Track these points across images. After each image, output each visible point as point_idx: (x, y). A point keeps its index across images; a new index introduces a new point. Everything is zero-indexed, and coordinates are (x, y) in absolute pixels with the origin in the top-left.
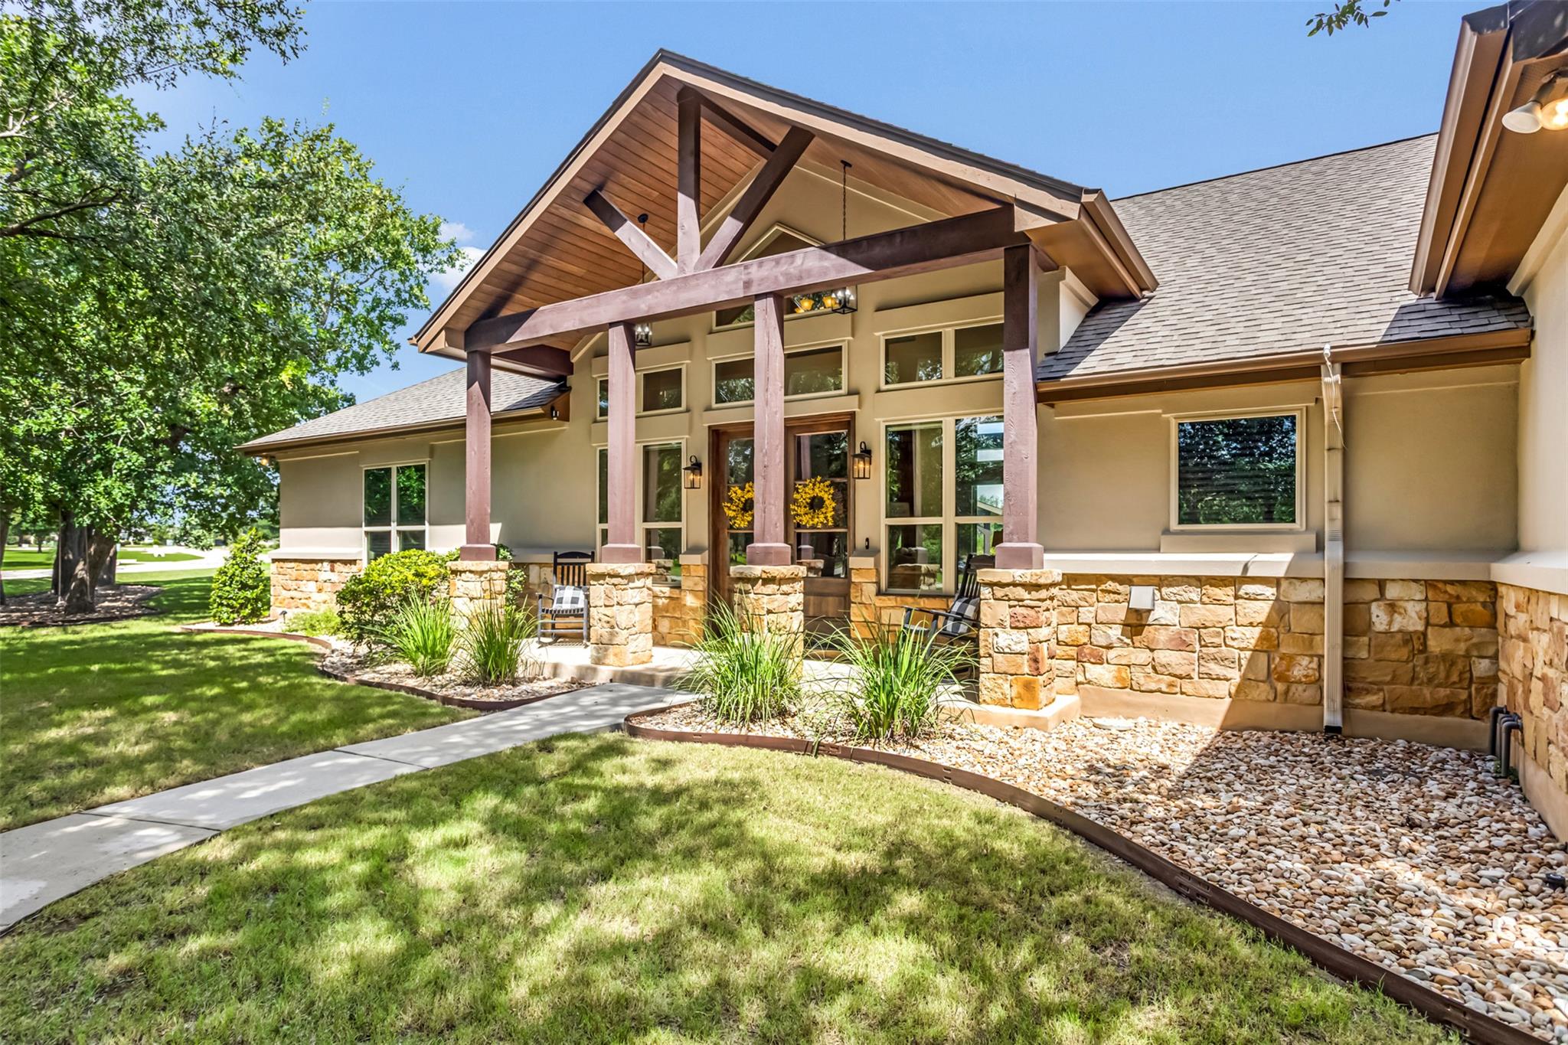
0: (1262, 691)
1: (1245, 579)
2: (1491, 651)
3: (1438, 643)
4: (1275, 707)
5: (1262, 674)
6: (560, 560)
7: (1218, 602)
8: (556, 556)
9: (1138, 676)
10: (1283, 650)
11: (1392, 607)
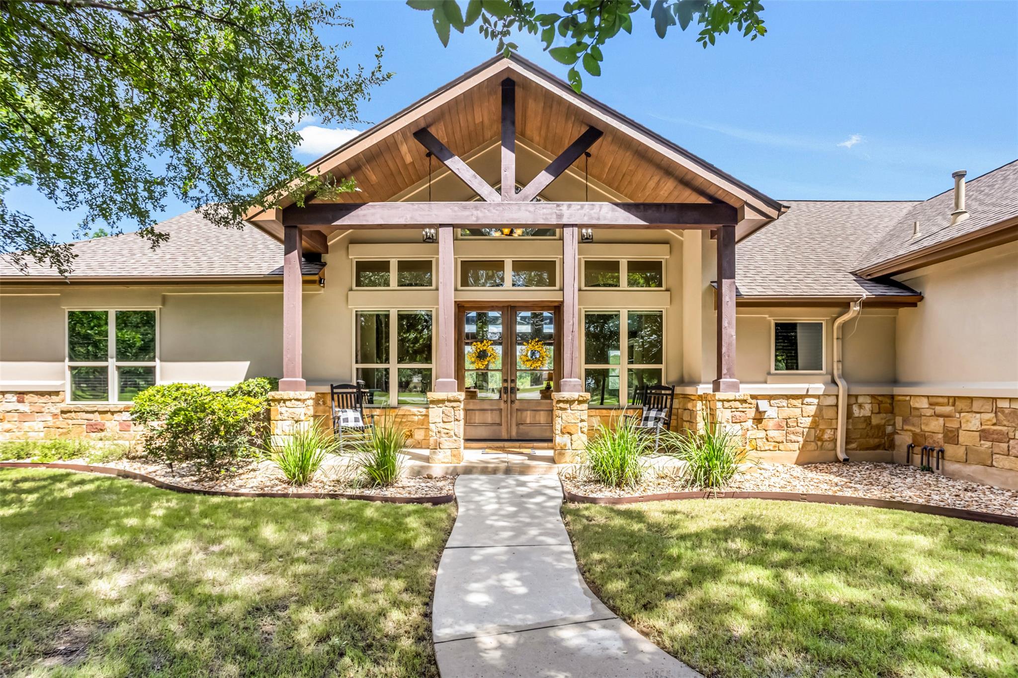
0: (812, 446)
1: (807, 396)
2: (892, 422)
3: (875, 421)
4: (817, 453)
5: (813, 439)
6: (335, 391)
7: (795, 406)
8: (332, 387)
9: (760, 443)
10: (821, 427)
11: (861, 406)
